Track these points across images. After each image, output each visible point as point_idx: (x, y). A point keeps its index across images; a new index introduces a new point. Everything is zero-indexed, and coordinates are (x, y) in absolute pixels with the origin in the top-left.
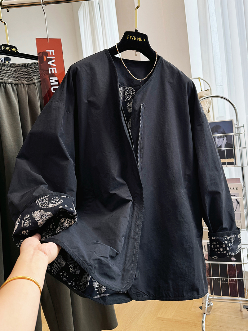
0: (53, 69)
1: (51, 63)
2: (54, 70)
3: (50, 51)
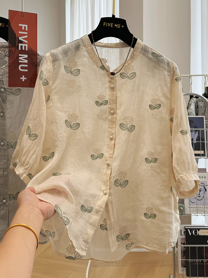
0: (23, 45)
1: (23, 39)
2: (25, 47)
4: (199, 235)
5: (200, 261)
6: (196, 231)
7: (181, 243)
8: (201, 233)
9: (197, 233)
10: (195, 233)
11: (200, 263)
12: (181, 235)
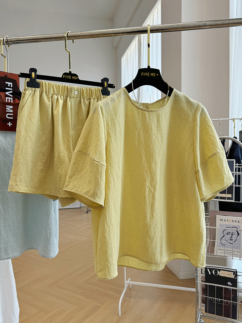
0: (9, 98)
1: (9, 93)
2: (11, 100)
3: (9, 83)
4: (220, 275)
5: (219, 301)
6: (216, 272)
7: (202, 281)
8: (221, 274)
9: (217, 274)
10: (215, 273)
11: (219, 302)
12: (202, 273)
